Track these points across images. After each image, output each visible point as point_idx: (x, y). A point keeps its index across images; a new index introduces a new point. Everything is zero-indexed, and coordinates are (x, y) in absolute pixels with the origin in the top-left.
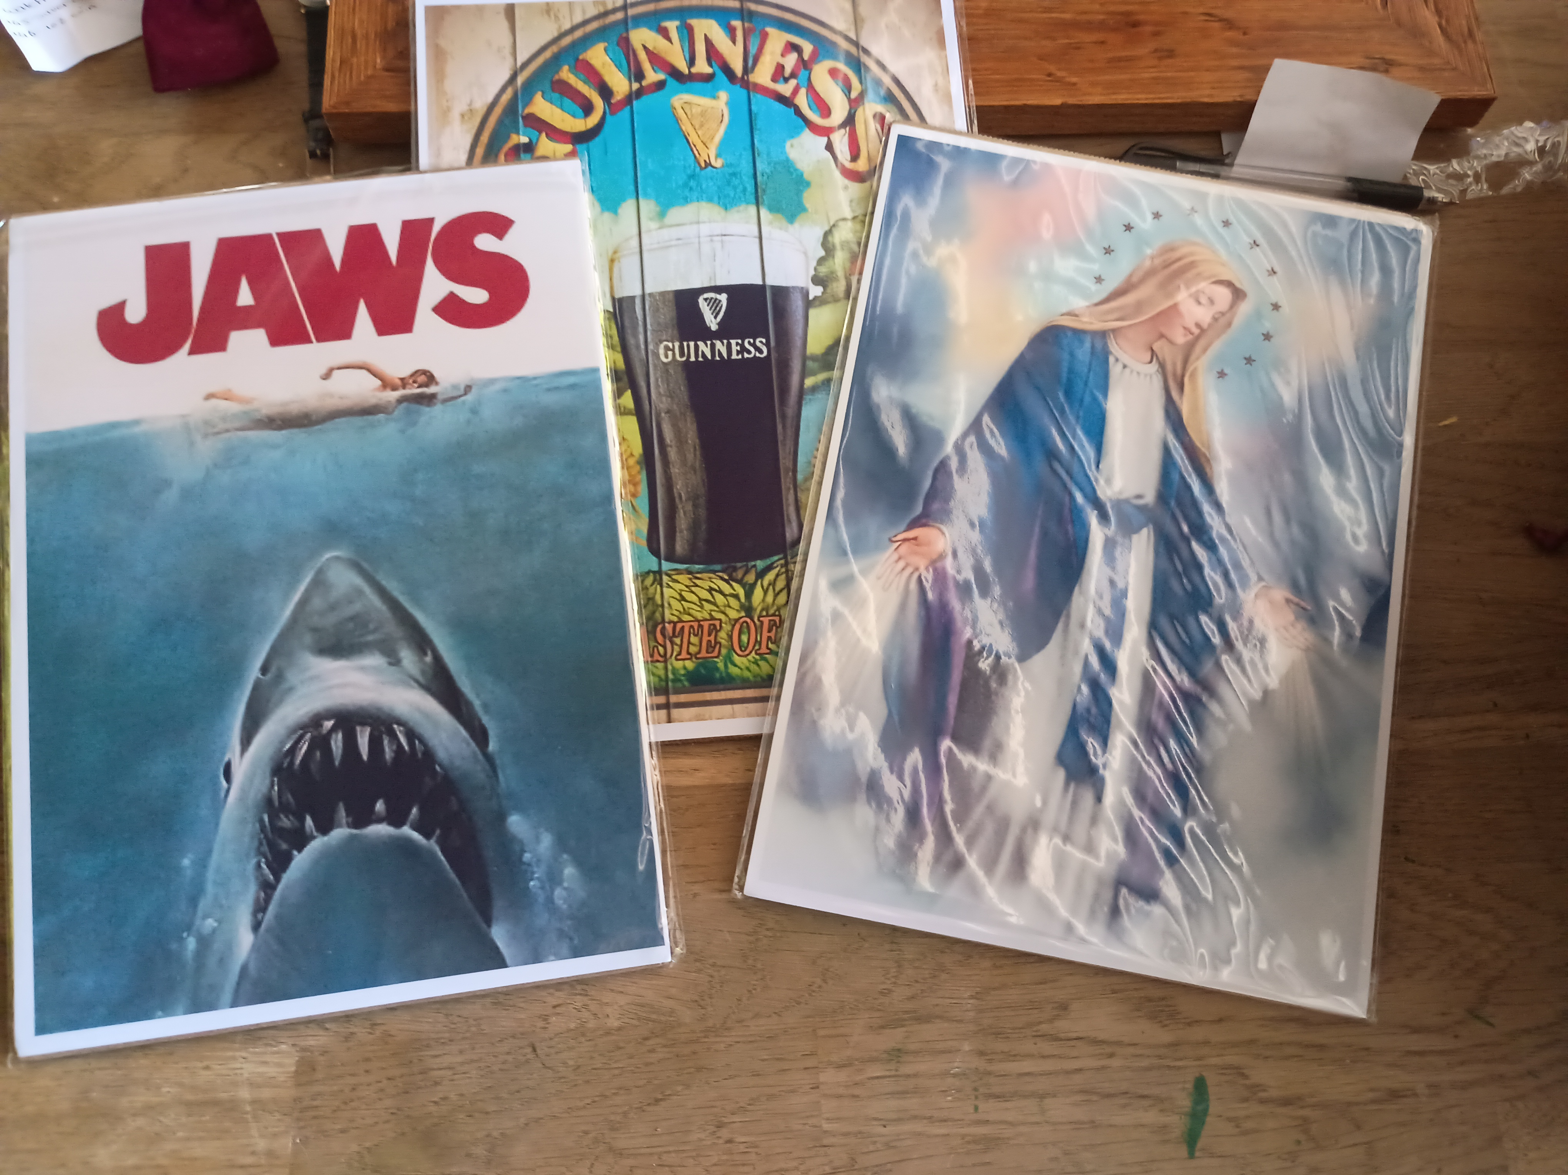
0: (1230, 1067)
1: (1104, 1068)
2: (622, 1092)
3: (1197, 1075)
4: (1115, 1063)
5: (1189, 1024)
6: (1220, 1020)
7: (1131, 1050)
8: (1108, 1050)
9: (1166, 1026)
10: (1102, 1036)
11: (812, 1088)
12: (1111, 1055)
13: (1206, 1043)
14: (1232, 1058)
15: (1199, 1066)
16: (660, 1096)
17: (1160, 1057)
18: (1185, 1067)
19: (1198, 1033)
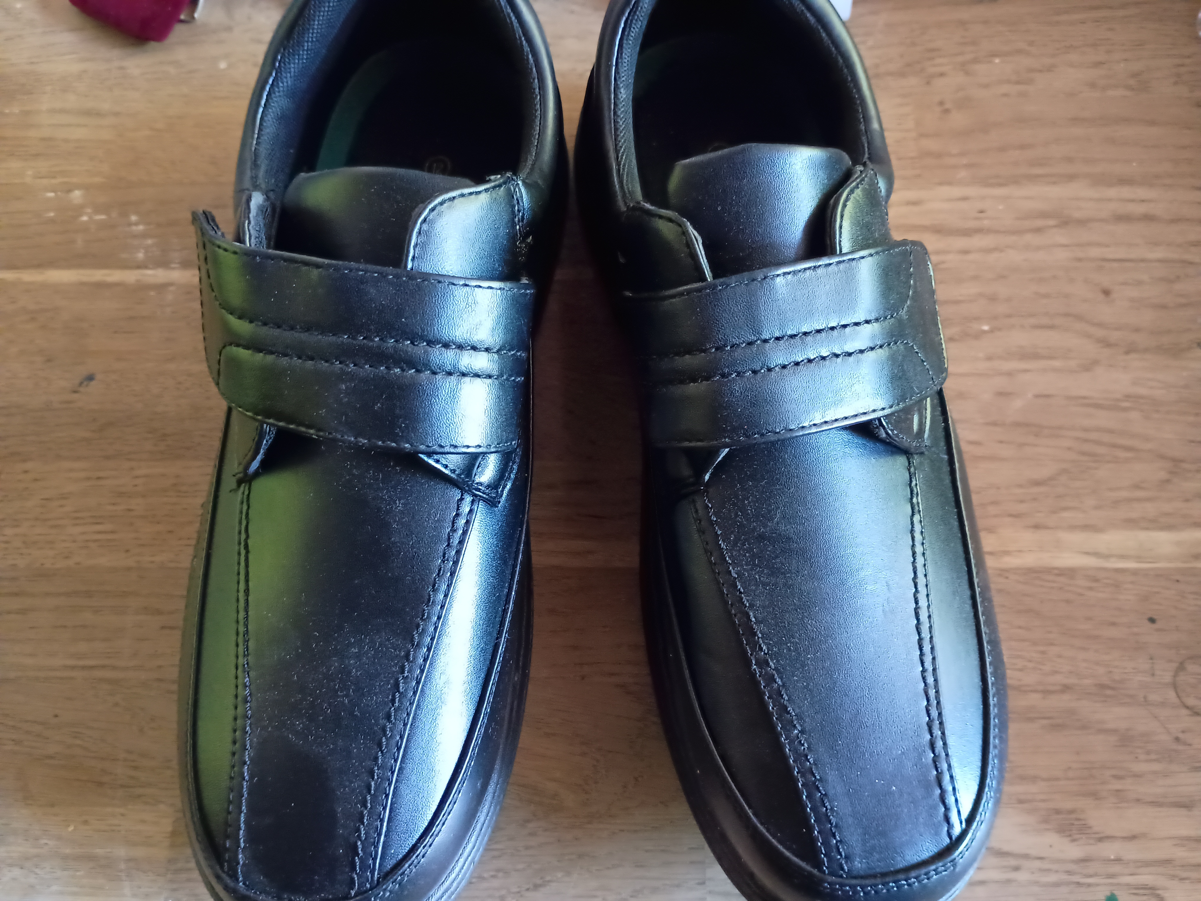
0: (1145, 887)
1: (1009, 881)
2: (500, 874)
3: (1108, 893)
4: (1022, 876)
5: (1101, 840)
6: (1133, 837)
7: (1037, 864)
8: (1013, 862)
9: (1074, 840)
10: (1006, 848)
11: (699, 884)
12: (1017, 869)
13: (1118, 860)
14: (1146, 878)
15: (1112, 884)
16: (539, 882)
17: (1069, 873)
18: (1097, 885)
19: (1110, 850)
